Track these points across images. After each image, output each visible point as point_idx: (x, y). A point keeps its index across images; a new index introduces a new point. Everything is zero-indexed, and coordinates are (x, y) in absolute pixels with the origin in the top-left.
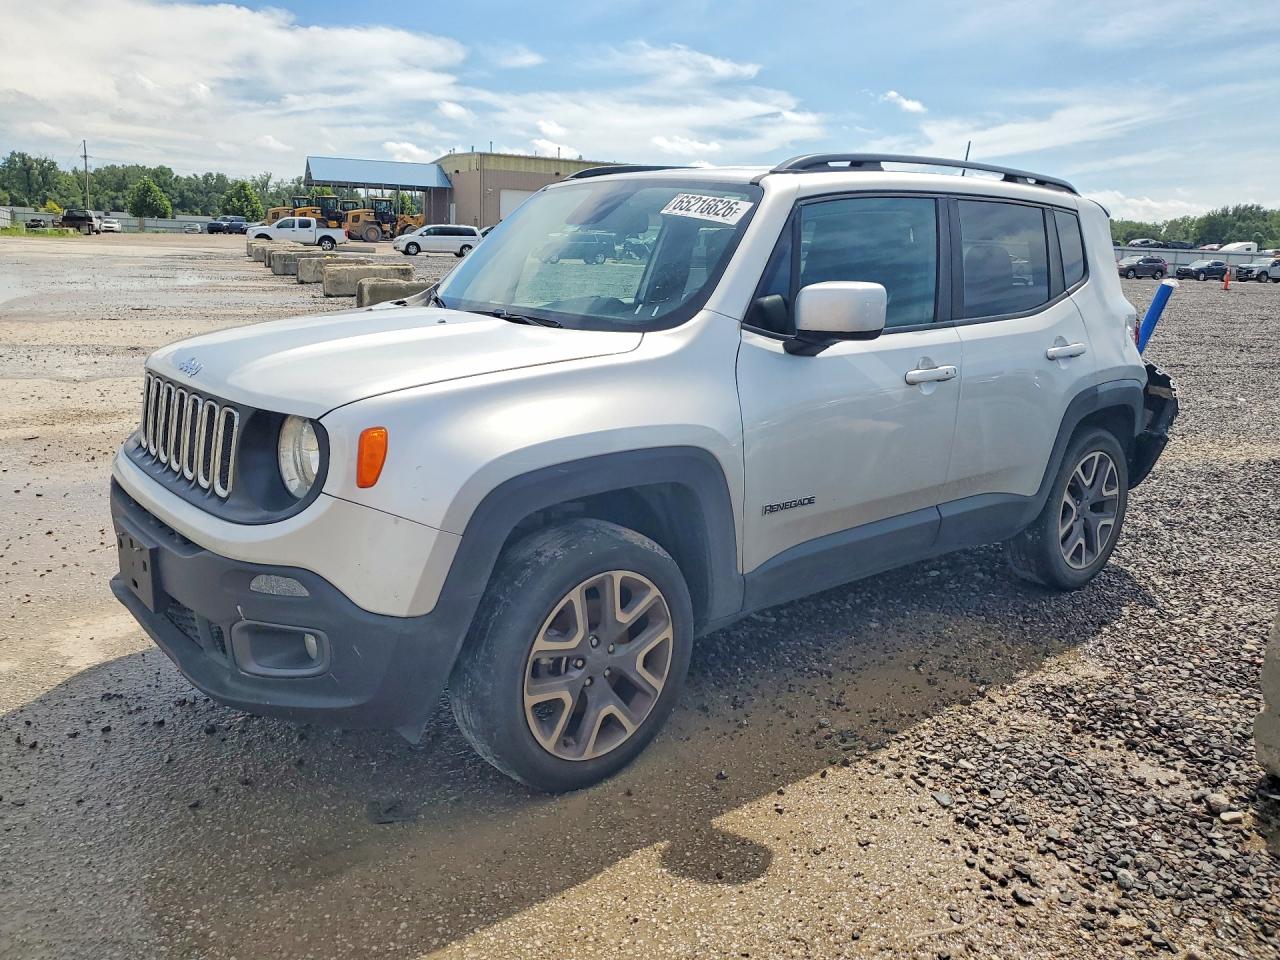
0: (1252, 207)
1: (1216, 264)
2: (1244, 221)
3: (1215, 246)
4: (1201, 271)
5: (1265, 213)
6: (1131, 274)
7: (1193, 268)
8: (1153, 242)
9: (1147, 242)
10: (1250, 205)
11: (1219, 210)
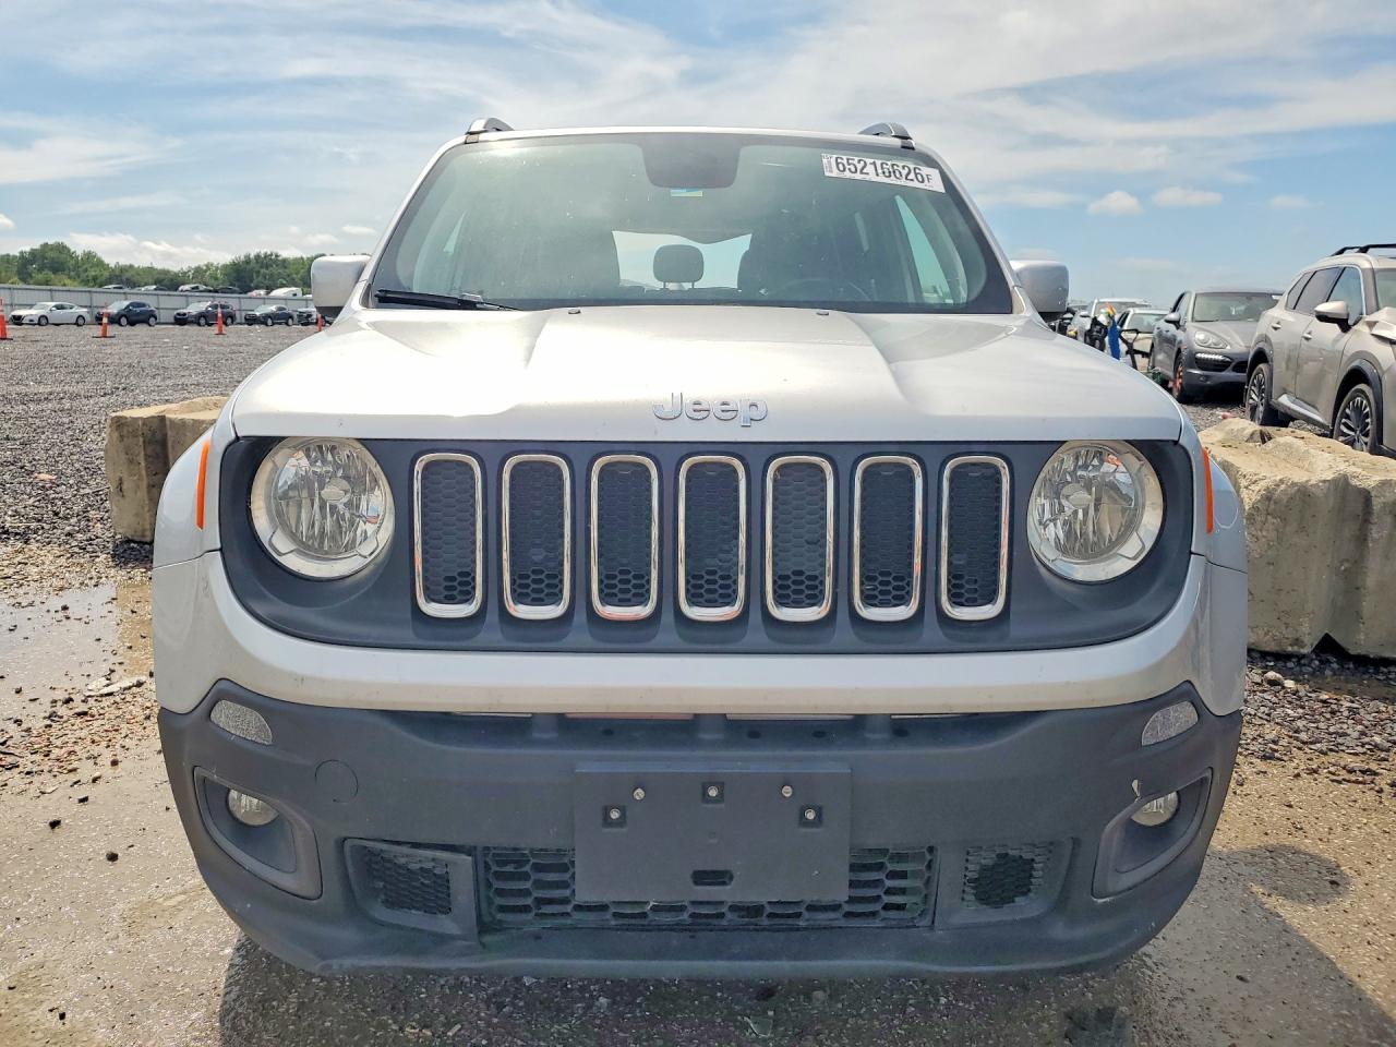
0: (271, 255)
1: (280, 309)
2: (267, 268)
3: (262, 292)
4: (268, 316)
5: (284, 261)
6: (203, 321)
7: (258, 314)
8: (202, 287)
9: (197, 288)
10: (269, 253)
11: (242, 257)
